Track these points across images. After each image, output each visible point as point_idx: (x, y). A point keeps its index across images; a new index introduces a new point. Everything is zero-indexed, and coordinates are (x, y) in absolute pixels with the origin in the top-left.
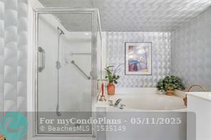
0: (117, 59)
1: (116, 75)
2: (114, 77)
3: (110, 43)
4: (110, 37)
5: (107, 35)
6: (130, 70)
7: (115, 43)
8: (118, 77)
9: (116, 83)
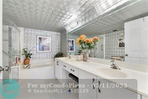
0: (32, 44)
1: (30, 53)
2: (29, 54)
3: (26, 35)
4: (26, 31)
5: (24, 29)
6: (39, 50)
7: (30, 35)
8: (32, 54)
9: (30, 57)
